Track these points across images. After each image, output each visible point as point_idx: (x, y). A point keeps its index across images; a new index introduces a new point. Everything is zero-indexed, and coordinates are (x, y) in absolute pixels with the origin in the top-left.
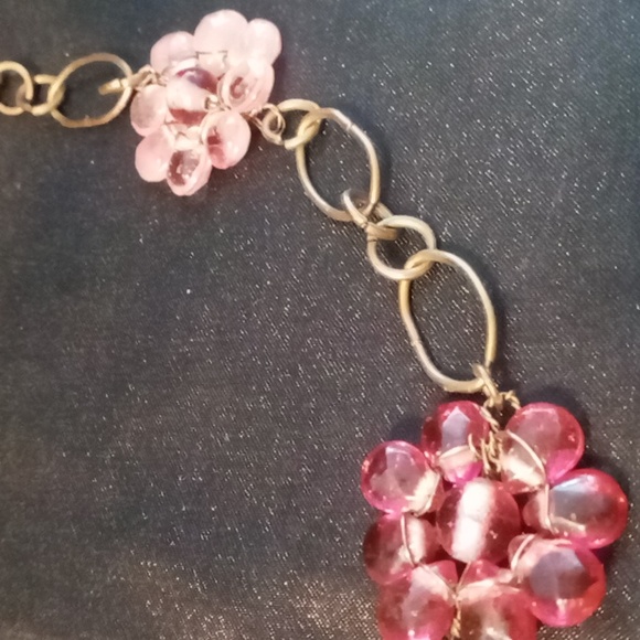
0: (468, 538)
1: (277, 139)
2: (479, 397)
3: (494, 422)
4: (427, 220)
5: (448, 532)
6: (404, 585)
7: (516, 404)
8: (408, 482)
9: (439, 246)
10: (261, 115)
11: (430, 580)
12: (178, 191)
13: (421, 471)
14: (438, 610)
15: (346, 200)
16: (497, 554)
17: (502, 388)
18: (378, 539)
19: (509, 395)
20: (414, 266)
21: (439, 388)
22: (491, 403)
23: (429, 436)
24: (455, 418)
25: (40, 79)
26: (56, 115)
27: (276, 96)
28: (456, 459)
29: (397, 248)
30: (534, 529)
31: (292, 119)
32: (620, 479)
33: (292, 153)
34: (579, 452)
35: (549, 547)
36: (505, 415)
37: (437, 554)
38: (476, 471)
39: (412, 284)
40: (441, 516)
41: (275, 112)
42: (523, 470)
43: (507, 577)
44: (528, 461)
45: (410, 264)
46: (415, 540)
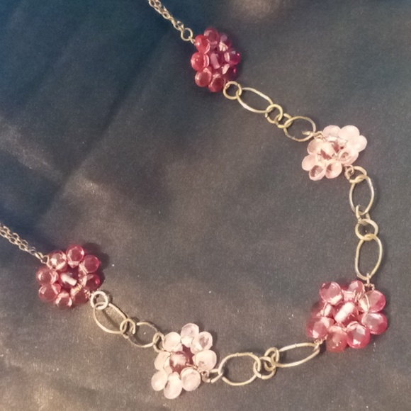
0: (341, 316)
1: (348, 178)
2: (365, 282)
3: (364, 290)
4: (379, 225)
5: (336, 312)
6: (318, 319)
7: (373, 289)
8: (333, 295)
9: (378, 235)
10: (348, 167)
11: (325, 321)
12: (311, 178)
13: (338, 294)
14: (324, 330)
15: (357, 208)
16: (346, 323)
17: (371, 282)
18: (318, 306)
19: (373, 285)
21: (356, 274)
22: (366, 285)
23: (345, 285)
24: (355, 284)
25: (286, 115)
26: (285, 130)
27: (354, 164)
28: (349, 295)
29: (365, 229)
30: (359, 322)
31: (356, 173)
32: (388, 321)
33: (351, 184)
34: (381, 308)
35: (359, 327)
36: (368, 289)
37: (331, 316)
38: (352, 301)
39: (364, 242)
40: (337, 307)
41: (352, 168)
42: (364, 306)
43: (345, 329)
44: (366, 304)
45: (366, 236)
46: (327, 310)
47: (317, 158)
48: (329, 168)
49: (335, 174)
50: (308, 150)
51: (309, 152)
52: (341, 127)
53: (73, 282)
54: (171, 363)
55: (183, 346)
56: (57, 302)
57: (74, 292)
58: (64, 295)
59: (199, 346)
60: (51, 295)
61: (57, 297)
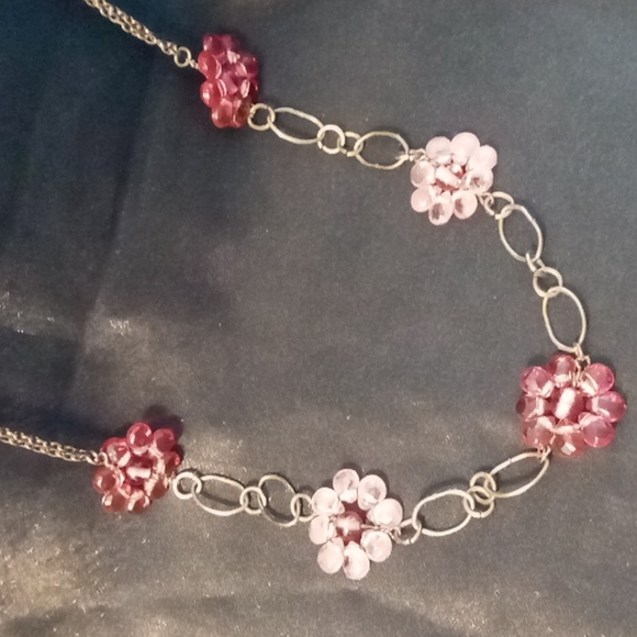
0: (563, 409)
1: (492, 213)
2: (574, 356)
3: (579, 367)
4: (559, 271)
5: (555, 406)
6: (533, 423)
7: (589, 362)
8: (541, 384)
9: (564, 285)
10: (484, 198)
11: (545, 422)
12: (436, 222)
13: (547, 380)
14: (547, 434)
15: (528, 256)
16: (574, 417)
17: (585, 353)
18: (522, 404)
19: (587, 358)
20: (552, 292)
21: (556, 347)
22: (579, 359)
23: (552, 368)
24: (562, 360)
25: (349, 134)
26: (359, 157)
27: (492, 190)
28: (561, 379)
29: (546, 282)
30: (589, 411)
31: (497, 205)
32: (624, 397)
33: (498, 221)
34: (611, 385)
35: (594, 419)
36: (583, 364)
37: (549, 413)
38: (569, 385)
39: (549, 300)
40: (552, 401)
41: (491, 197)
42: (590, 388)
43: (577, 426)
44: (591, 384)
45: (550, 290)
46: (540, 408)
47: (433, 191)
48: (459, 205)
49: (469, 210)
50: (413, 182)
51: (415, 185)
52: (450, 138)
53: (145, 474)
54: (340, 532)
55: (344, 503)
56: (130, 507)
57: (149, 486)
58: (137, 495)
59: (370, 499)
60: (119, 502)
61: (128, 501)
